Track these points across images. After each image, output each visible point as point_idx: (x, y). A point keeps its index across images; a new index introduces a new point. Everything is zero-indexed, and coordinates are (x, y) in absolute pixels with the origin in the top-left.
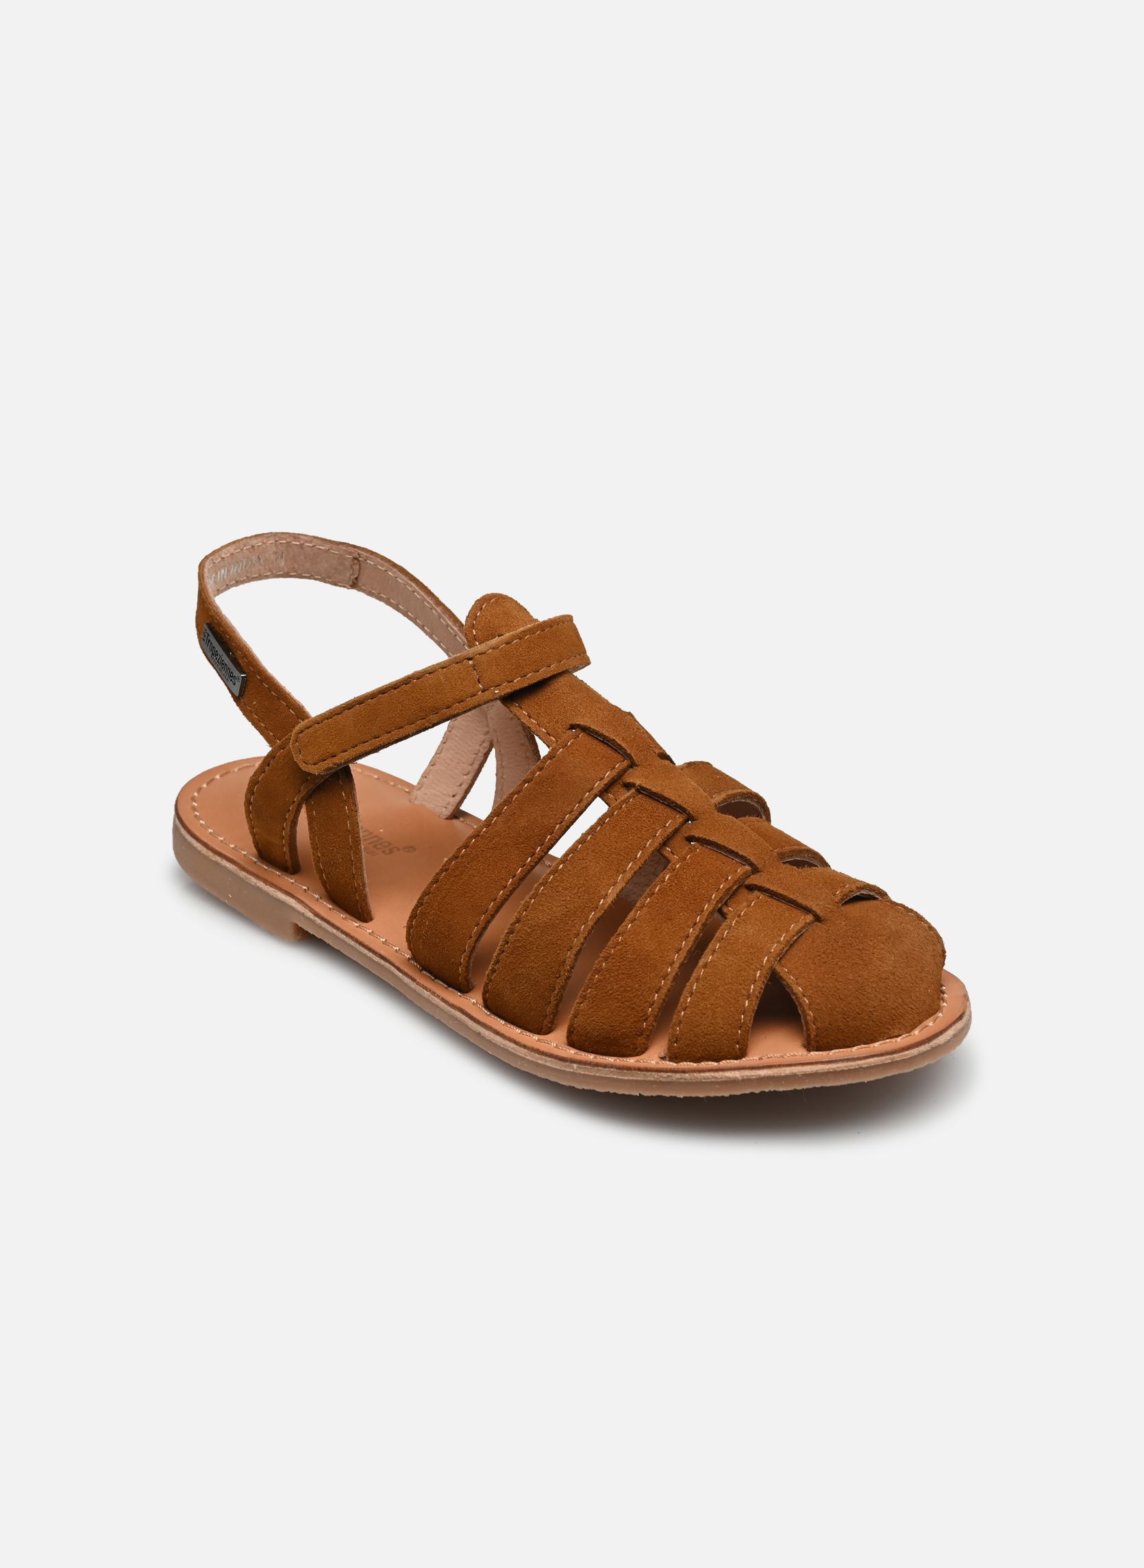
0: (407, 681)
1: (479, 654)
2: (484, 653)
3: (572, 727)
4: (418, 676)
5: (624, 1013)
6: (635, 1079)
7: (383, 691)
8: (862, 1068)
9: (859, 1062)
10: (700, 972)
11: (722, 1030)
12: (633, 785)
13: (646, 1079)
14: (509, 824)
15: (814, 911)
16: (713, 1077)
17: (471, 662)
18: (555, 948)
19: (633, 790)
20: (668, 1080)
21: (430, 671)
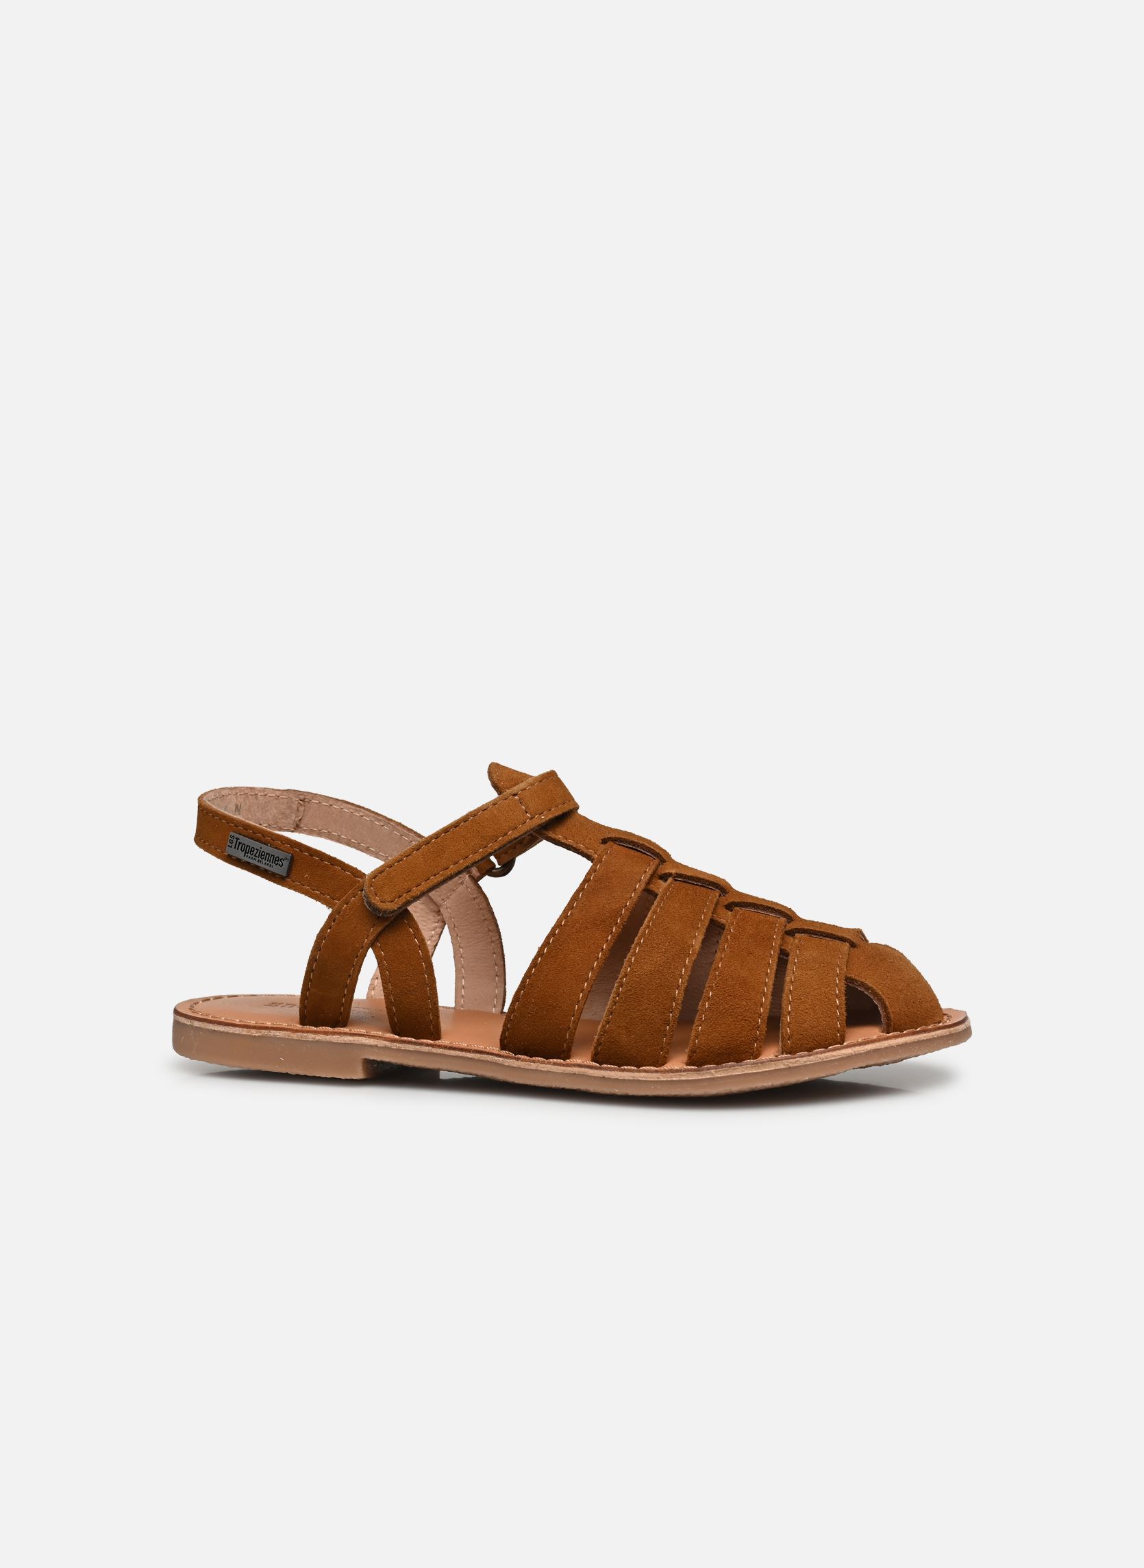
0: (465, 819)
1: (522, 790)
2: (525, 789)
3: (604, 841)
4: (474, 814)
5: (739, 1025)
6: (767, 1069)
7: (445, 830)
8: (934, 1038)
9: (932, 1033)
10: (788, 987)
11: (824, 1022)
12: (670, 875)
13: (777, 1068)
14: (583, 913)
15: (848, 939)
16: (832, 1056)
17: (517, 797)
18: (664, 988)
19: (670, 880)
20: (796, 1065)
21: (484, 809)
